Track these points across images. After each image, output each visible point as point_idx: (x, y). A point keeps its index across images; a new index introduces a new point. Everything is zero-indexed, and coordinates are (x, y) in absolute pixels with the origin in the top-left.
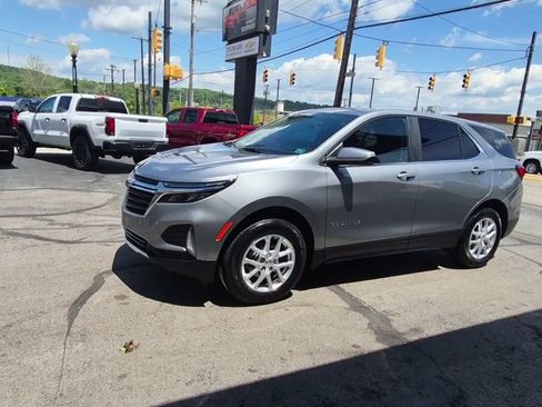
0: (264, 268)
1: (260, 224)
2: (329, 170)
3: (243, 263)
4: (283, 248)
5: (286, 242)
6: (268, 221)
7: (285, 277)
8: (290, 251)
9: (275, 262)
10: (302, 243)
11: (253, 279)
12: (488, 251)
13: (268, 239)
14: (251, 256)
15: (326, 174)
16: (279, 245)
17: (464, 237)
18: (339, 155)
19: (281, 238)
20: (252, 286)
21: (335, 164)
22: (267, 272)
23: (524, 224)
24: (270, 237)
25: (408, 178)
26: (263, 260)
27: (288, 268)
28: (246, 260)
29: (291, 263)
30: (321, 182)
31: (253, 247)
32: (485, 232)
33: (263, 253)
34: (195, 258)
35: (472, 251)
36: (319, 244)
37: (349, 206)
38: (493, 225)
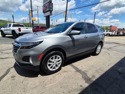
0: (54, 64)
1: (52, 53)
2: (69, 36)
3: (48, 64)
4: (58, 58)
5: (59, 57)
6: (54, 52)
7: (59, 65)
8: (60, 59)
9: (56, 62)
10: (63, 56)
11: (51, 68)
12: (99, 51)
13: (54, 57)
14: (50, 62)
15: (68, 38)
16: (57, 58)
17: (96, 49)
18: (71, 32)
19: (58, 56)
20: (51, 70)
21: (70, 35)
22: (55, 65)
23: (105, 45)
24: (55, 56)
25: (86, 37)
26: (53, 62)
27: (60, 63)
28: (48, 63)
29: (61, 62)
30: (67, 40)
31: (50, 59)
32: (99, 48)
33: (53, 60)
34: (33, 65)
35: (97, 52)
36: (67, 56)
37: (74, 45)
38: (100, 46)
